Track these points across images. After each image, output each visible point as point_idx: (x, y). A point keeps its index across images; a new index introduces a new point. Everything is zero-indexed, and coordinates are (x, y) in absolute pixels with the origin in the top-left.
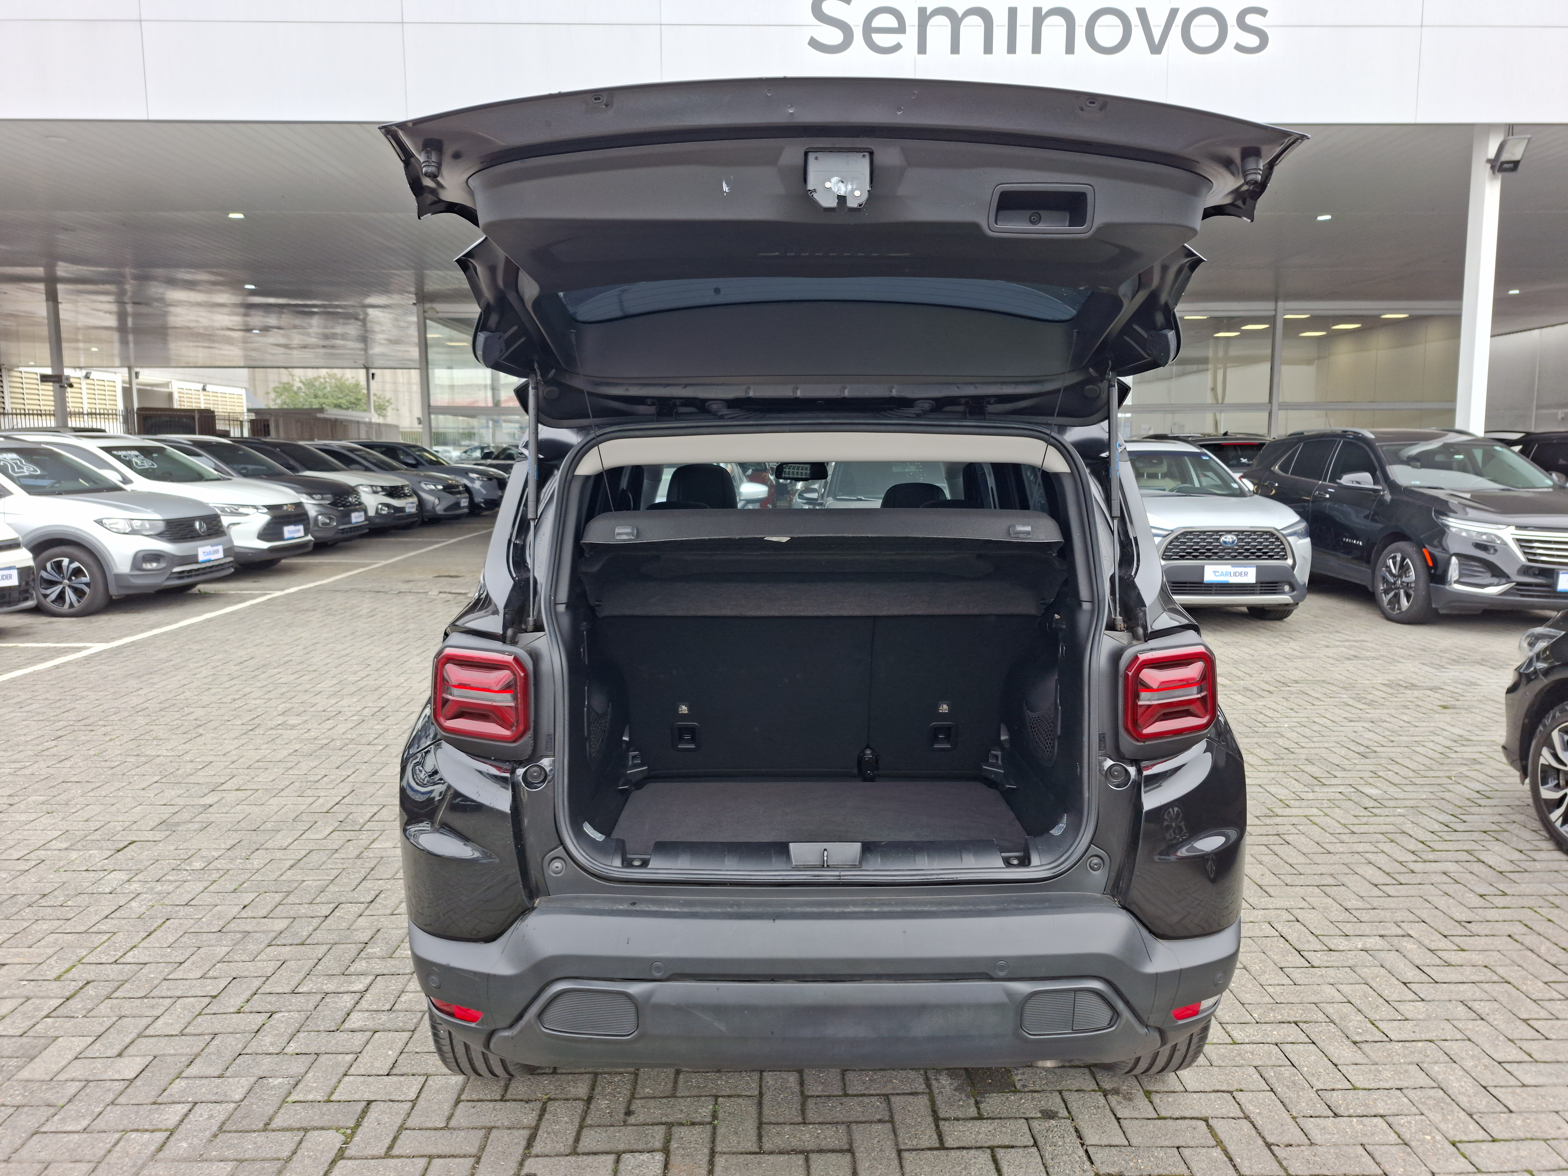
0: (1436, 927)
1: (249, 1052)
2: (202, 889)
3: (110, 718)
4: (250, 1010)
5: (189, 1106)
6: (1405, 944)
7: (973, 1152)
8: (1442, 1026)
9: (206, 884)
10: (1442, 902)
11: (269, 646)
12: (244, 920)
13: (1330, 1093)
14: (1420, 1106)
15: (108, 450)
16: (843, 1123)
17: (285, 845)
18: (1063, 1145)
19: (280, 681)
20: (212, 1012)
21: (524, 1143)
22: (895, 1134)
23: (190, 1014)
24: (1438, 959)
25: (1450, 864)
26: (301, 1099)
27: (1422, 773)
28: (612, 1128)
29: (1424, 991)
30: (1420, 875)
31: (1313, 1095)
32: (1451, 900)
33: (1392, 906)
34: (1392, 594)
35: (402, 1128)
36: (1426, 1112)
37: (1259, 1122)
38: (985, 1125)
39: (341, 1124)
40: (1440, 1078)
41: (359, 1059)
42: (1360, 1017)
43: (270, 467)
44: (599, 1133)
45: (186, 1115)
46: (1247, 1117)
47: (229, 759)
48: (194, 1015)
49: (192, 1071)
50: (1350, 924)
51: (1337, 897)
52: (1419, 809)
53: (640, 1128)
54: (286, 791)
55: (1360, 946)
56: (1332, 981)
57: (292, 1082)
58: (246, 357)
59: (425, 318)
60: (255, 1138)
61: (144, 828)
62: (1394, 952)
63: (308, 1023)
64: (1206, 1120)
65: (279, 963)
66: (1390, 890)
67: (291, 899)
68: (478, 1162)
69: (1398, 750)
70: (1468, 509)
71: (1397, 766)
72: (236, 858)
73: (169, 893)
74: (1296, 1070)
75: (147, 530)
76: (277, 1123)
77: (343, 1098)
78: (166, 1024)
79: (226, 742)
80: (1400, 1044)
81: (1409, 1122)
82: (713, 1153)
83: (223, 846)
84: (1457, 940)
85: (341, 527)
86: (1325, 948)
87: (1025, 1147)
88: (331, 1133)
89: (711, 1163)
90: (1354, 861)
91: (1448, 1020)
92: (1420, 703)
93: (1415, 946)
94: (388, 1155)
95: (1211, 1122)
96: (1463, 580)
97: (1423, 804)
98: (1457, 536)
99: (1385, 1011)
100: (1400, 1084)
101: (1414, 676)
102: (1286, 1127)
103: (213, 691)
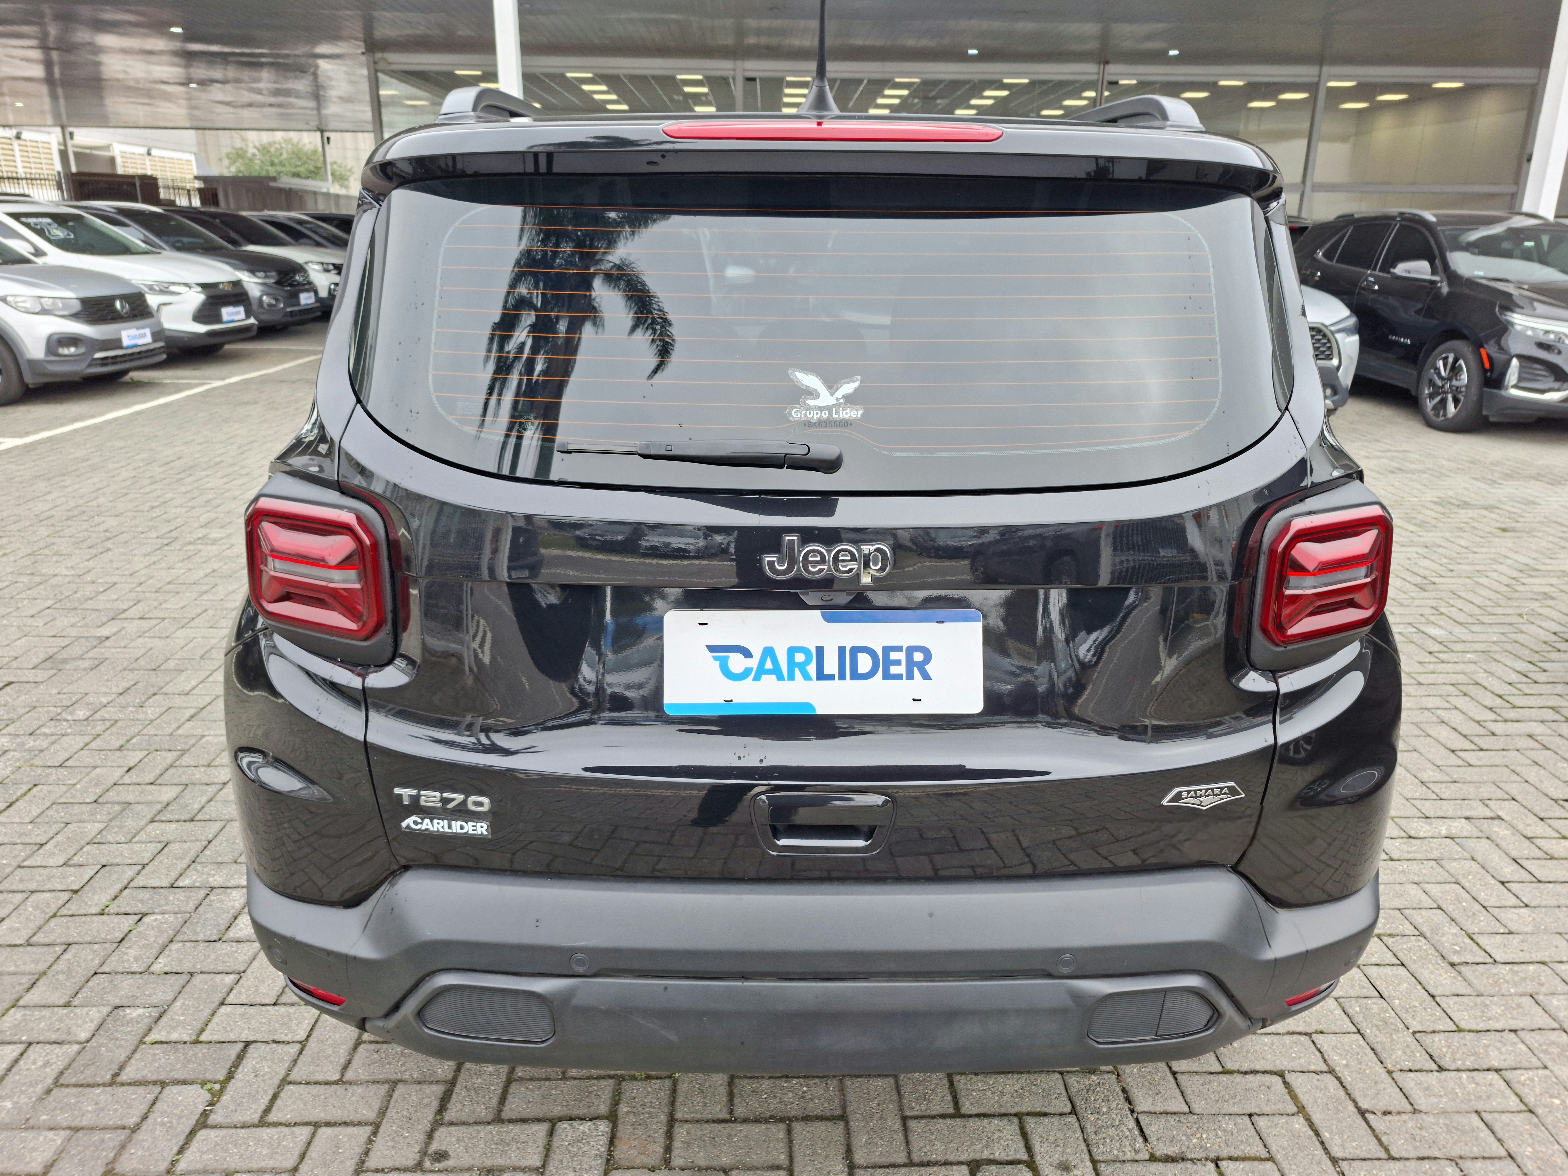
0: (1529, 807)
1: (107, 970)
2: (82, 745)
3: (8, 528)
4: (116, 910)
5: (21, 1047)
6: (1496, 829)
7: (996, 1121)
8: (1555, 943)
9: (87, 739)
10: (1532, 774)
11: (200, 444)
12: (126, 787)
13: (1430, 1036)
14: (1541, 1056)
15: (16, 216)
16: (835, 1077)
17: (187, 689)
18: (1108, 1113)
19: (208, 485)
20: (70, 913)
21: (435, 1104)
22: (899, 1093)
23: (42, 916)
24: (1537, 850)
25: (1535, 724)
26: (164, 1039)
27: (1489, 609)
28: (547, 1083)
29: (1528, 893)
30: (1503, 739)
31: (1410, 1039)
32: (1542, 772)
33: (1475, 778)
34: (1438, 399)
35: (285, 1081)
36: (1549, 1064)
37: (1348, 1080)
38: (1010, 1082)
39: (208, 1076)
40: (1561, 1015)
41: (241, 982)
42: (1455, 930)
43: (208, 240)
44: (531, 1090)
45: (16, 1061)
46: (1331, 1071)
47: (136, 581)
48: (47, 916)
49: (32, 997)
50: (1429, 802)
51: (1410, 766)
52: (1492, 655)
53: (583, 1084)
54: (196, 621)
55: (1444, 832)
56: (1416, 879)
57: (155, 1013)
58: (192, 117)
59: (376, 71)
60: (98, 1095)
61: (25, 665)
62: (1484, 841)
63: (185, 929)
64: (1281, 1074)
65: (160, 846)
66: (1471, 757)
67: (186, 760)
68: (375, 1133)
69: (1460, 581)
70: (1536, 304)
71: (1460, 601)
72: (128, 705)
73: (41, 751)
74: (1385, 1004)
75: (59, 309)
76: (130, 1073)
77: (215, 1038)
78: (11, 929)
79: (136, 559)
80: (1508, 967)
81: (1532, 1080)
82: (672, 1121)
83: (115, 690)
84: (1557, 824)
85: (289, 309)
86: (1404, 835)
87: (1061, 1114)
88: (195, 1089)
89: (669, 1135)
90: (1425, 720)
91: (1560, 934)
92: (1476, 525)
93: (1508, 832)
94: (262, 1123)
95: (1289, 1078)
96: (1522, 384)
97: (1495, 648)
98: (1522, 334)
99: (1483, 922)
100: (1514, 1025)
101: (1466, 493)
102: (1381, 1086)
103: (130, 496)
